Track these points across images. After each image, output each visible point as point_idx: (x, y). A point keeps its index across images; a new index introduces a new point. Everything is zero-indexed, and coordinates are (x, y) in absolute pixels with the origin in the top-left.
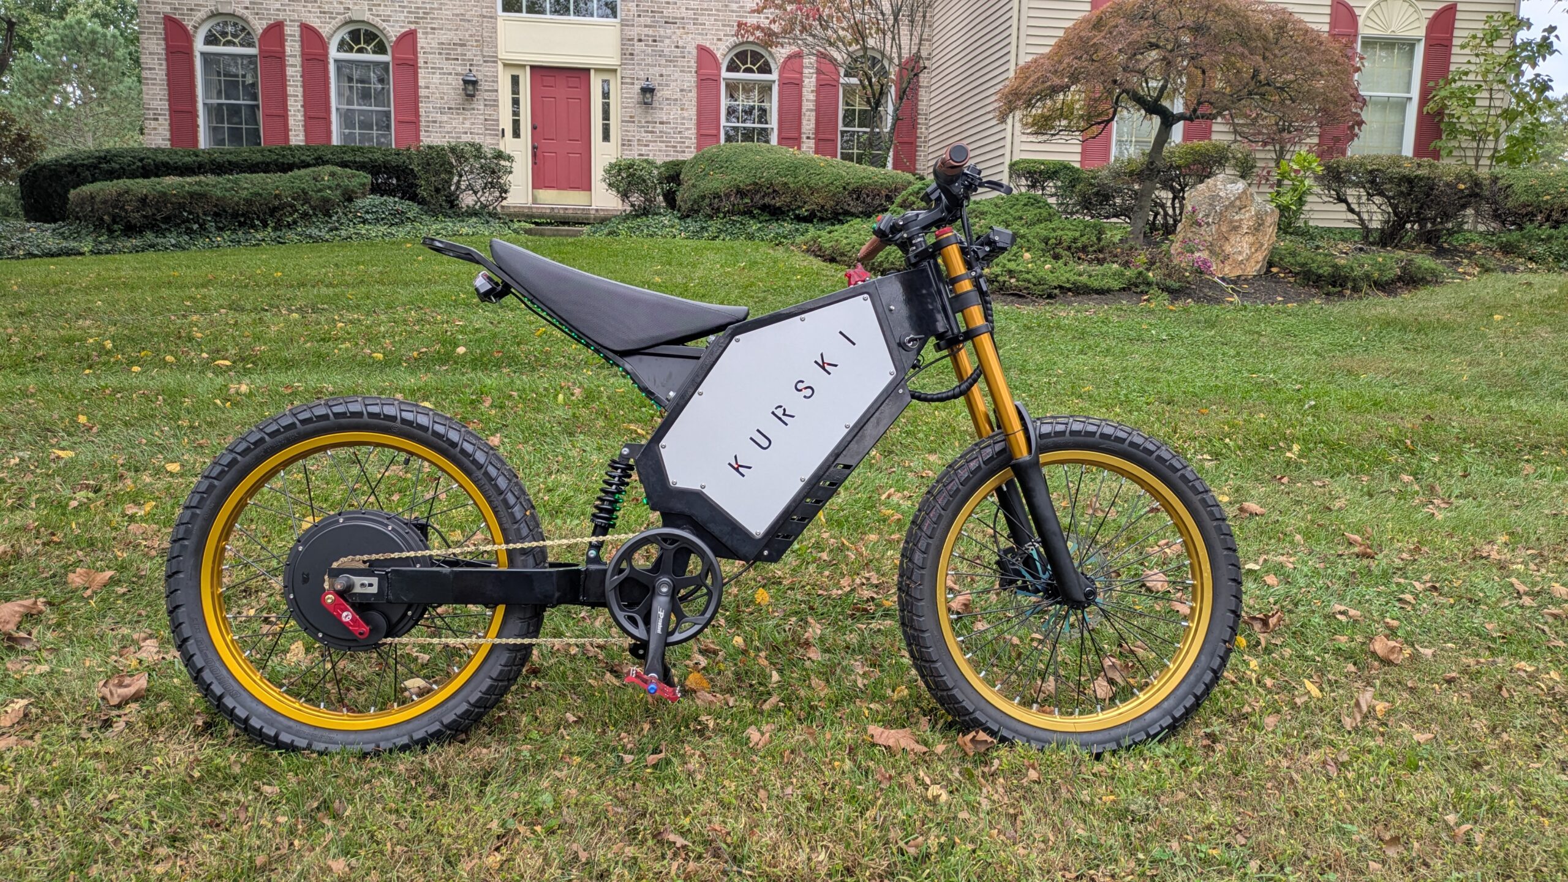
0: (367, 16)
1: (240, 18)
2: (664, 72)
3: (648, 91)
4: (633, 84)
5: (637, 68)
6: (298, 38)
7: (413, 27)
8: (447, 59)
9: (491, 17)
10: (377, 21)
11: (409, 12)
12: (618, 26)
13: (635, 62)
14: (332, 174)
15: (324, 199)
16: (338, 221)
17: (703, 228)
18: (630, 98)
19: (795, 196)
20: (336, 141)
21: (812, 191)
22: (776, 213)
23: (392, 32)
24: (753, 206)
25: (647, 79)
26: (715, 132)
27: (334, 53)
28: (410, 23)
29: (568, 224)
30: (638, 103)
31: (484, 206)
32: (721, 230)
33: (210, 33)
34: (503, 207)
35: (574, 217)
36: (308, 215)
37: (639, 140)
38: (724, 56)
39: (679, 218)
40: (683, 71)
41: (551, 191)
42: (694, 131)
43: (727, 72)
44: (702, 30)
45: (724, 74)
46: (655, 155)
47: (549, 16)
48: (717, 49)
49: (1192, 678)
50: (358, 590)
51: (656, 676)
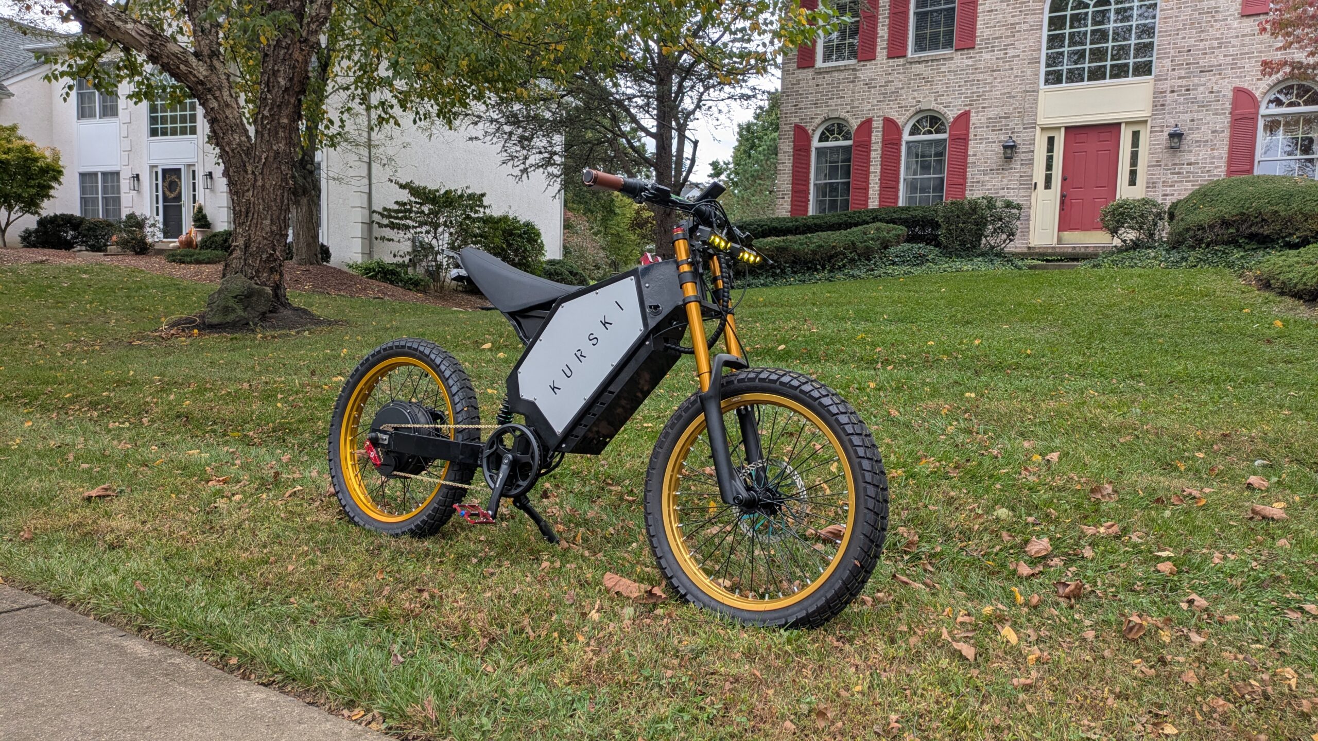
0: (933, 105)
1: (843, 119)
2: (1196, 117)
3: (1177, 136)
4: (1162, 131)
5: (1167, 116)
6: (881, 129)
7: (967, 108)
8: (993, 131)
9: (1034, 91)
10: (940, 108)
11: (966, 97)
12: (1152, 82)
13: (1166, 111)
14: (878, 229)
15: (867, 247)
16: (874, 264)
17: (1183, 258)
18: (1158, 144)
19: (1286, 224)
20: (901, 203)
21: (1306, 218)
22: (1264, 242)
23: (951, 115)
24: (1238, 236)
25: (1176, 125)
26: (1247, 168)
27: (906, 137)
28: (966, 105)
29: (1077, 260)
30: (1166, 148)
31: (992, 248)
32: (1201, 260)
33: (823, 133)
34: (1029, 248)
35: (1083, 254)
36: (854, 260)
37: (1164, 182)
38: (1265, 94)
39: (1167, 250)
40: (1216, 114)
41: (1076, 233)
42: (1224, 169)
43: (1267, 110)
44: (1241, 72)
45: (1263, 111)
46: (1179, 194)
47: (1086, 83)
48: (1257, 89)
49: (828, 585)
50: (381, 442)
51: (490, 512)
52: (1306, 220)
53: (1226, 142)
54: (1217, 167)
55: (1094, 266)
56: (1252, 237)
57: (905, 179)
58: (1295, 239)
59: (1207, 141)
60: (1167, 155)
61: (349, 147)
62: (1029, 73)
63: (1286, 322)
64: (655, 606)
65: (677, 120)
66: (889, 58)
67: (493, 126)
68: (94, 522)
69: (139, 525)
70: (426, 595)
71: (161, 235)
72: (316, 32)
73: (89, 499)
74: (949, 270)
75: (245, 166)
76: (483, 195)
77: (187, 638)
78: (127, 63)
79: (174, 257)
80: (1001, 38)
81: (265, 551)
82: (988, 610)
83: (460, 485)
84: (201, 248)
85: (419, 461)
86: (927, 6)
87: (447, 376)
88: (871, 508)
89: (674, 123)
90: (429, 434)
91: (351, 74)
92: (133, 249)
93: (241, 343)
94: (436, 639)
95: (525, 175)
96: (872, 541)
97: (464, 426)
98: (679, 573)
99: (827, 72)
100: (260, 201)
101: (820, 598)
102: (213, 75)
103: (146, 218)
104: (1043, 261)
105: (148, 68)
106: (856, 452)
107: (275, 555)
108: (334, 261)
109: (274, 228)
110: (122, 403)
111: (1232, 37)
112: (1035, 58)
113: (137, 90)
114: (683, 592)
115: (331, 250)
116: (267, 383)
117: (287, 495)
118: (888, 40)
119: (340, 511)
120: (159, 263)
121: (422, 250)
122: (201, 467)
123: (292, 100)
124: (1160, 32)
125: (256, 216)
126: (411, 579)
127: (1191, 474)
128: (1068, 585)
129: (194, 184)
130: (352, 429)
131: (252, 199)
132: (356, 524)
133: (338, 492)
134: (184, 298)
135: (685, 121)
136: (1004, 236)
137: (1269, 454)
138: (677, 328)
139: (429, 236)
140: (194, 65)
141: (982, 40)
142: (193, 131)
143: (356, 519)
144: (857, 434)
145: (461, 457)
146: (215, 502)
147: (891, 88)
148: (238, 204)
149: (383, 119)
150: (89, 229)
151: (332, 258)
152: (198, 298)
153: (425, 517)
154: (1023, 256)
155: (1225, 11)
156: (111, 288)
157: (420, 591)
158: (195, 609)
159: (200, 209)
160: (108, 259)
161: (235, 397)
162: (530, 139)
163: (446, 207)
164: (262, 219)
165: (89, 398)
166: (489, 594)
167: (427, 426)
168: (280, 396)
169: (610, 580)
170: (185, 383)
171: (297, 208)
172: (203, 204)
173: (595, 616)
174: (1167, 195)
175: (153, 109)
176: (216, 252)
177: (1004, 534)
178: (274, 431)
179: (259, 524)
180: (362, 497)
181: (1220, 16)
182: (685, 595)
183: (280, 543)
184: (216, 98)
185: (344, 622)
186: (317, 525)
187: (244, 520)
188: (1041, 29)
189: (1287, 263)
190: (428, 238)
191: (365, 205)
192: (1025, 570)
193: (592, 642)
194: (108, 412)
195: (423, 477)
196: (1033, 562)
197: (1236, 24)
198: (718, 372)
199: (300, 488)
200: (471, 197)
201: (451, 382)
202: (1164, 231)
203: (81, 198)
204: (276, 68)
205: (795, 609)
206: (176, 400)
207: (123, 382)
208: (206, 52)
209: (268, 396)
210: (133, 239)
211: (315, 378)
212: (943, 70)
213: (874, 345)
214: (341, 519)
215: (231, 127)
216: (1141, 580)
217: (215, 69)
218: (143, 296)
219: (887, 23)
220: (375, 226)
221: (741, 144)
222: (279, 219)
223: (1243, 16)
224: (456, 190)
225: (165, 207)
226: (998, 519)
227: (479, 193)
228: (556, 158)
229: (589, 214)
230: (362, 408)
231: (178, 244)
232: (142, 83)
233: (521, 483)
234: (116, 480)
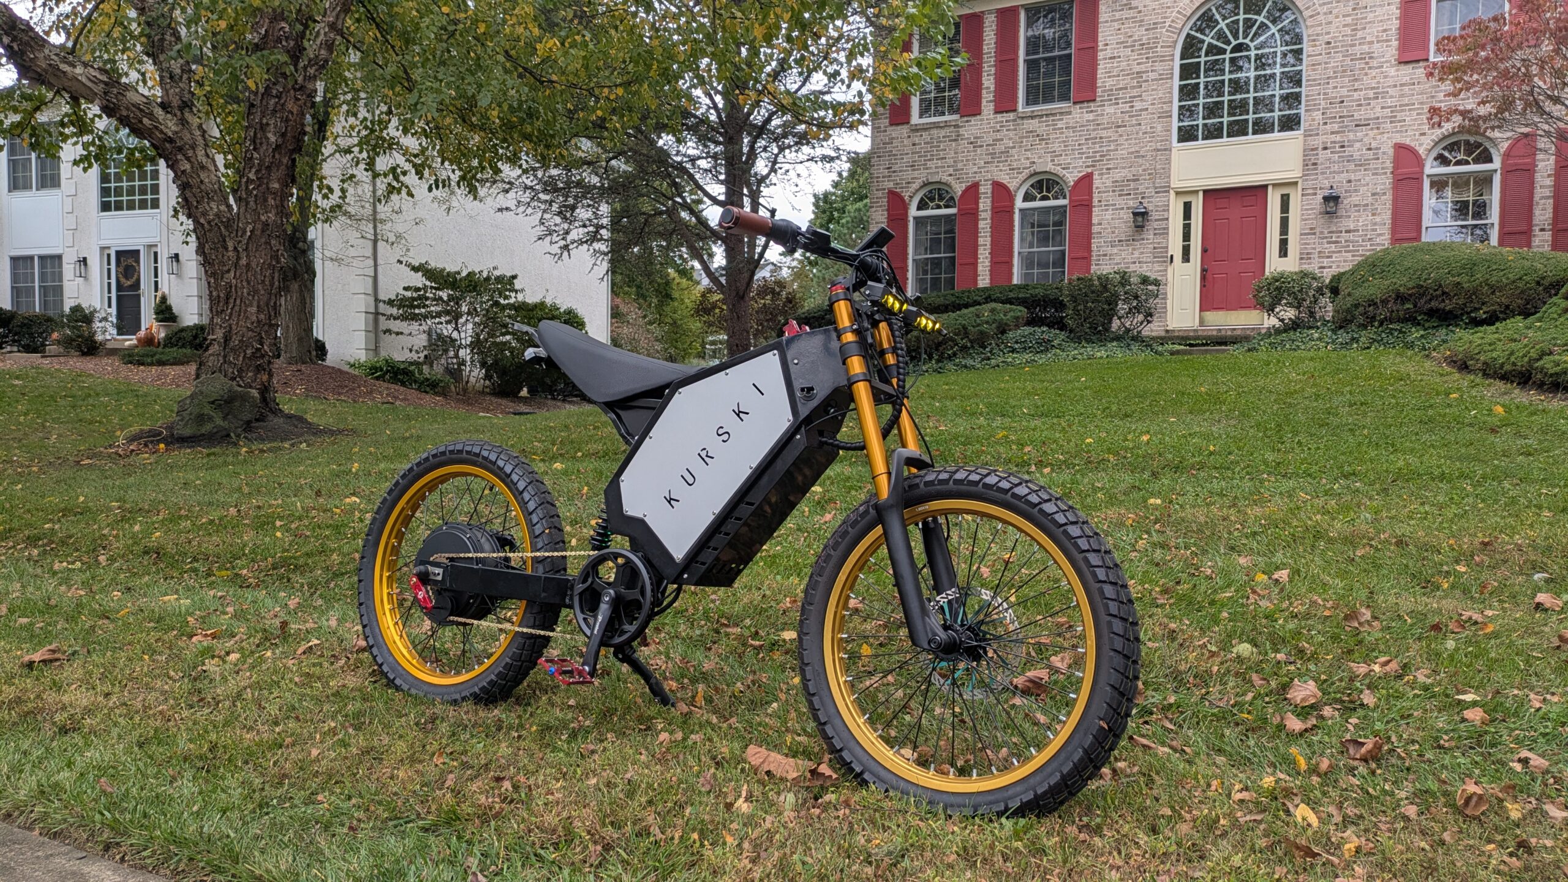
0: (1050, 167)
1: (945, 184)
2: (1353, 177)
3: (1332, 200)
4: (1315, 194)
5: (1320, 177)
6: (989, 195)
7: (1089, 170)
8: (1120, 195)
9: (1165, 150)
10: (1058, 170)
11: (1087, 158)
12: (1301, 138)
13: (1319, 171)
14: (992, 311)
15: (982, 333)
16: (991, 352)
17: (1353, 339)
18: (1312, 209)
19: (1470, 297)
20: (1016, 280)
21: (1493, 289)
22: (1446, 318)
23: (1071, 177)
24: (1416, 312)
25: (1332, 187)
26: (1414, 235)
27: (1019, 203)
28: (1088, 167)
29: (1225, 343)
30: (1321, 213)
31: (1128, 330)
32: (1375, 340)
33: (922, 200)
34: (1167, 331)
35: (1232, 337)
36: (966, 347)
37: (1320, 252)
38: (1430, 151)
39: (1333, 330)
40: (1376, 174)
41: (1221, 313)
42: (1388, 236)
43: (1432, 168)
44: (1401, 126)
45: (1428, 170)
46: (1338, 266)
47: (1225, 139)
48: (1420, 145)
49: (1063, 755)
50: (432, 577)
51: (587, 668)
52: (1493, 293)
53: (1389, 205)
54: (1381, 235)
55: (1249, 350)
56: (1432, 313)
57: (1019, 253)
58: (1481, 314)
59: (1367, 205)
60: (1322, 221)
61: (348, 221)
62: (1159, 128)
63: (1508, 410)
64: (824, 789)
65: (749, 186)
66: (996, 112)
67: (527, 194)
68: (38, 697)
69: (100, 699)
70: (507, 785)
71: (115, 332)
72: (314, 78)
73: (30, 665)
74: (1080, 357)
75: (224, 241)
76: (514, 277)
77: (177, 858)
78: (74, 118)
79: (130, 358)
80: (1126, 88)
81: (277, 730)
82: (1268, 781)
83: (542, 633)
84: (165, 346)
85: (484, 602)
86: (1038, 53)
87: (521, 489)
88: (1120, 649)
89: (745, 191)
90: (496, 566)
91: (354, 134)
92: (79, 348)
93: (221, 460)
94: (528, 848)
95: (566, 253)
96: (1122, 694)
97: (547, 554)
98: (852, 744)
99: (925, 130)
100: (245, 284)
101: (1051, 775)
102: (185, 131)
103: (95, 311)
104: (1186, 345)
105: (102, 124)
106: (1095, 575)
107: (292, 735)
108: (331, 359)
109: (262, 316)
110: (71, 537)
111: (1389, 87)
112: (1167, 112)
113: (85, 153)
114: (858, 769)
115: (327, 346)
116: (259, 507)
117: (300, 651)
118: (995, 91)
119: (374, 671)
120: (112, 365)
121: (440, 344)
122: (182, 617)
123: (285, 160)
124: (1308, 81)
125: (238, 302)
126: (483, 762)
127: (1458, 593)
128: (1363, 744)
129: (156, 269)
130: (390, 562)
131: (234, 281)
132: (398, 688)
133: (372, 647)
134: (144, 407)
135: (759, 186)
136: (1141, 317)
137: (1545, 564)
138: (836, 417)
139: (449, 327)
140: (161, 118)
141: (1105, 91)
142: (155, 204)
143: (398, 682)
144: (1094, 551)
145: (543, 595)
146: (204, 664)
147: (1000, 147)
148: (216, 289)
149: (394, 187)
150: (23, 325)
151: (329, 356)
152: (161, 406)
153: (493, 677)
154: (1162, 340)
155: (1380, 57)
156: (51, 396)
157: (498, 779)
158: (186, 814)
159: (164, 299)
160: (47, 361)
161: (220, 526)
162: (573, 208)
163: (470, 291)
164: (247, 306)
165: (27, 532)
166: (593, 781)
167: (495, 555)
168: (278, 523)
169: (756, 755)
170: (154, 509)
171: (286, 295)
172: (167, 292)
173: (743, 806)
174: (1324, 268)
175: (104, 178)
176: (184, 350)
177: (1255, 677)
178: (274, 569)
179: (265, 692)
180: (405, 652)
181: (1374, 63)
182: (862, 773)
183: (297, 718)
184: (188, 159)
185: (395, 827)
186: (345, 692)
187: (245, 688)
188: (1172, 78)
189: (1486, 340)
190: (447, 330)
191: (370, 291)
192: (1295, 724)
193: (746, 845)
194: (52, 549)
195: (486, 624)
196: (1303, 712)
197: (1392, 72)
198: (899, 472)
199: (317, 642)
200: (499, 279)
201: (526, 496)
202: (1327, 309)
203: (12, 288)
204: (265, 121)
205: (1018, 789)
206: (142, 532)
207: (70, 511)
208: (176, 102)
209: (264, 524)
210: (79, 337)
211: (321, 500)
212: (1059, 126)
213: (1022, 445)
214: (375, 682)
215: (208, 194)
216: (1446, 733)
217: (188, 123)
218: (92, 405)
219: (993, 72)
220: (382, 319)
221: (817, 218)
222: (267, 305)
223: (1400, 63)
224: (481, 272)
225: (119, 298)
226: (1239, 659)
227: (509, 274)
228: (603, 232)
229: (641, 301)
230: (404, 533)
231: (135, 342)
232: (93, 143)
233: (627, 627)
234: (66, 638)
